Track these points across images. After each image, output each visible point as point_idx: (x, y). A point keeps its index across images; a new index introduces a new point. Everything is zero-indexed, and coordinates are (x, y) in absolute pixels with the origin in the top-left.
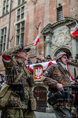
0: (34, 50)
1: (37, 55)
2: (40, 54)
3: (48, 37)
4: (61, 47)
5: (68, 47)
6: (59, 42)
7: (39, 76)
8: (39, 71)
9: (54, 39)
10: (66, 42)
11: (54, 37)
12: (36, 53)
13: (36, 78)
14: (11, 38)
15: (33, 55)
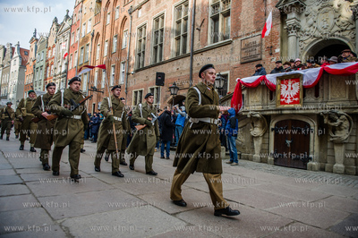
0: (256, 46)
1: (264, 56)
2: (271, 54)
3: (292, 16)
4: (324, 37)
5: (343, 37)
6: (320, 27)
7: (291, 99)
8: (289, 88)
9: (307, 20)
10: (339, 26)
11: (307, 15)
12: (261, 53)
13: (284, 103)
14: (198, 22)
15: (255, 56)
